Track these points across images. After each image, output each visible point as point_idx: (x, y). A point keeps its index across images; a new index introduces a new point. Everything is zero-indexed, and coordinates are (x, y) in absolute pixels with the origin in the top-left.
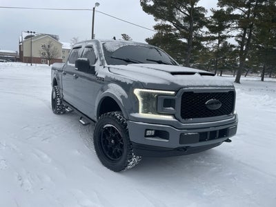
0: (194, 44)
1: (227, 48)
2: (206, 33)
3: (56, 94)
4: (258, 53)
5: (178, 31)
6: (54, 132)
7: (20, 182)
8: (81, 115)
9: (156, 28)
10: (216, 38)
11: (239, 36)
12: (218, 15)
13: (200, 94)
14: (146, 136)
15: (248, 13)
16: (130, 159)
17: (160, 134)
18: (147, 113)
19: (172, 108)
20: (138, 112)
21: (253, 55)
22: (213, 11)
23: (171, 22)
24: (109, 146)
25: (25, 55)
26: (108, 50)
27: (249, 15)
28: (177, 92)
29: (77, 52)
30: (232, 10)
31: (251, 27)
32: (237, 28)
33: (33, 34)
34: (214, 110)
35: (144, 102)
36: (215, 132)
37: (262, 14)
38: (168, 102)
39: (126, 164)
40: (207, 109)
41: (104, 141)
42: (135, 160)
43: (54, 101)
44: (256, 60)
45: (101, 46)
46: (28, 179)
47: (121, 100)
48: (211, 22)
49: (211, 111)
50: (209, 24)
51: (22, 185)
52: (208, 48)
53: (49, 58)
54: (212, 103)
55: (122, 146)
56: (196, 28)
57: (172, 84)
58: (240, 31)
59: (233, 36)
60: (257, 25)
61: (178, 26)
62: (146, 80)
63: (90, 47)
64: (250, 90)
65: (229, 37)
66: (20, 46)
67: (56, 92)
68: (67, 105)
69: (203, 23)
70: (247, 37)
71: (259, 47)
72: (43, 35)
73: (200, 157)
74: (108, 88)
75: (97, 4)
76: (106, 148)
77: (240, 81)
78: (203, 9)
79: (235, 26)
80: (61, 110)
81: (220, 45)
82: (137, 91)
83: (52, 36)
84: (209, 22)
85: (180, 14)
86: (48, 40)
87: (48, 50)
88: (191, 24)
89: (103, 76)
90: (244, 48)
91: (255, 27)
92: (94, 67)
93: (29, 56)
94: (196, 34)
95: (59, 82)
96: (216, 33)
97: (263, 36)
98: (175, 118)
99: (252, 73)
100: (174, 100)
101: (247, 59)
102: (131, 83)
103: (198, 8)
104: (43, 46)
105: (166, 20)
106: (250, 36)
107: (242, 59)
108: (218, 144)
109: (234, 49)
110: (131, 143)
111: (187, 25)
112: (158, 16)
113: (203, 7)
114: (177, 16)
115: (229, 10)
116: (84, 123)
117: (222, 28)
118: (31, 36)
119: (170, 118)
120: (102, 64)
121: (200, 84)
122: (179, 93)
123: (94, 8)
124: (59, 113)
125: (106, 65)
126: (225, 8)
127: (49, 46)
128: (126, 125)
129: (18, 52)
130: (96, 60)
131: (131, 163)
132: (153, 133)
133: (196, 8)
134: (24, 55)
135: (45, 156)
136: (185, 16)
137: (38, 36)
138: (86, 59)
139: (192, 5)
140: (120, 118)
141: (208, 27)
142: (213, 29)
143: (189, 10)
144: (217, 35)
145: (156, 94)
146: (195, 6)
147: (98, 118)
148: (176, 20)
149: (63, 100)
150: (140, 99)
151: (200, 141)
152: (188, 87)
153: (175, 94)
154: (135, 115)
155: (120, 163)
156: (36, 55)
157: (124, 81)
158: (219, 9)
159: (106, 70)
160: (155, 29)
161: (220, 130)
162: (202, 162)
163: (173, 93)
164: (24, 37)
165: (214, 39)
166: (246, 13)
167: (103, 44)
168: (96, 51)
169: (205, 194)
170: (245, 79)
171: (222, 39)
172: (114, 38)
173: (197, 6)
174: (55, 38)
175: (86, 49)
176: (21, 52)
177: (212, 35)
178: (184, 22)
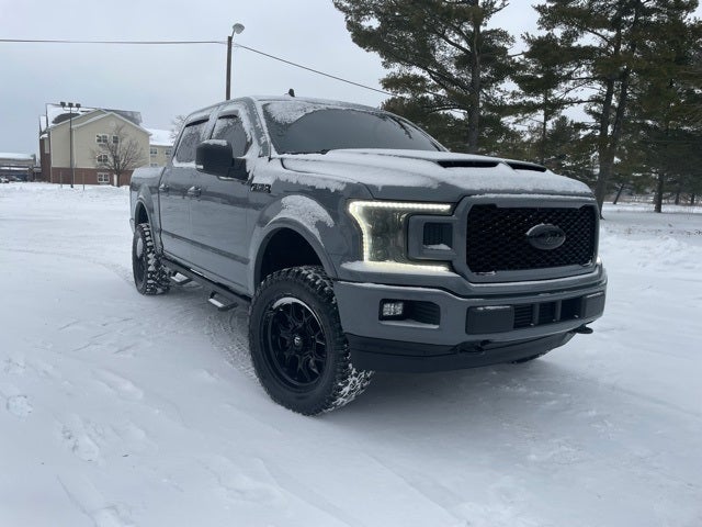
0: (485, 122)
1: (565, 131)
2: (514, 94)
3: (145, 242)
4: (644, 142)
5: (441, 92)
6: (143, 333)
7: (71, 443)
8: (212, 288)
9: (389, 83)
10: (539, 107)
11: (596, 100)
12: (540, 49)
13: (512, 210)
14: (383, 318)
15: (616, 42)
16: (344, 378)
17: (417, 310)
19: (443, 247)
20: (362, 259)
21: (630, 147)
22: (529, 41)
23: (425, 68)
24: (287, 354)
25: (56, 163)
26: (278, 118)
27: (617, 48)
28: (455, 205)
29: (198, 134)
30: (576, 35)
31: (624, 76)
32: (589, 80)
33: (74, 110)
34: (549, 252)
35: (374, 234)
36: (553, 304)
37: (650, 43)
38: (435, 231)
39: (333, 393)
40: (531, 248)
41: (275, 343)
42: (354, 383)
43: (139, 263)
44: (641, 159)
45: (260, 112)
46: (90, 436)
47: (316, 232)
48: (524, 68)
49: (540, 252)
50: (520, 73)
51: (75, 448)
52: (515, 135)
53: (116, 171)
54: (541, 235)
55: (321, 350)
56: (487, 83)
57: (444, 186)
58: (596, 89)
59: (581, 102)
60: (640, 72)
61: (443, 78)
62: (379, 180)
63: (232, 116)
64: (629, 232)
65: (571, 102)
66: (42, 141)
67: (144, 237)
68: (176, 267)
69: (506, 69)
70: (614, 102)
71: (646, 127)
72: (99, 111)
74: (281, 208)
75: (239, 28)
76: (282, 360)
77: (603, 214)
78: (503, 35)
79: (584, 75)
80: (159, 284)
81: (550, 125)
82: (356, 208)
83: (123, 114)
84: (518, 66)
85: (448, 49)
86: (113, 124)
87: (113, 150)
88: (475, 75)
89: (268, 181)
90: (610, 129)
91: (633, 75)
92: (244, 161)
93: (67, 165)
94: (488, 98)
95: (154, 217)
96: (537, 94)
97: (655, 98)
98: (452, 269)
99: (631, 194)
100: (449, 226)
101: (616, 160)
102: (341, 188)
103: (492, 32)
104: (102, 140)
105: (411, 64)
106: (623, 98)
107: (605, 159)
108: (560, 341)
109: (583, 134)
110: (344, 339)
111: (467, 77)
112: (390, 55)
113: (504, 29)
114: (439, 55)
115: (569, 37)
116: (220, 305)
117: (552, 81)
118: (70, 116)
119: (440, 270)
120: (265, 152)
122: (460, 208)
123: (230, 39)
124: (153, 293)
125: (274, 154)
126: (558, 32)
127: (116, 140)
128: (331, 295)
129: (38, 157)
130: (248, 146)
131: (347, 389)
132: (399, 309)
133: (485, 33)
134: (54, 164)
135: (128, 387)
136: (458, 52)
137: (89, 114)
138: (223, 143)
139: (477, 24)
140: (316, 278)
141: (518, 80)
142: (529, 85)
143: (469, 38)
144: (539, 100)
145: (402, 211)
146: (482, 29)
147: (257, 284)
148: (436, 65)
149: (162, 258)
150: (364, 226)
151: (517, 326)
152: (482, 192)
153: (453, 211)
154: (355, 266)
155: (318, 390)
156: (84, 161)
157: (321, 185)
158: (544, 33)
159: (276, 167)
160: (386, 86)
161: (565, 302)
162: (522, 390)
163: (446, 207)
164: (51, 119)
165: (532, 108)
166: (611, 41)
167: (264, 106)
168: (246, 124)
169: (533, 457)
170: (615, 208)
171: (552, 108)
172: (291, 93)
173: (488, 28)
174: (132, 119)
175: (222, 124)
176: (45, 157)
177: (528, 99)
178: (457, 68)
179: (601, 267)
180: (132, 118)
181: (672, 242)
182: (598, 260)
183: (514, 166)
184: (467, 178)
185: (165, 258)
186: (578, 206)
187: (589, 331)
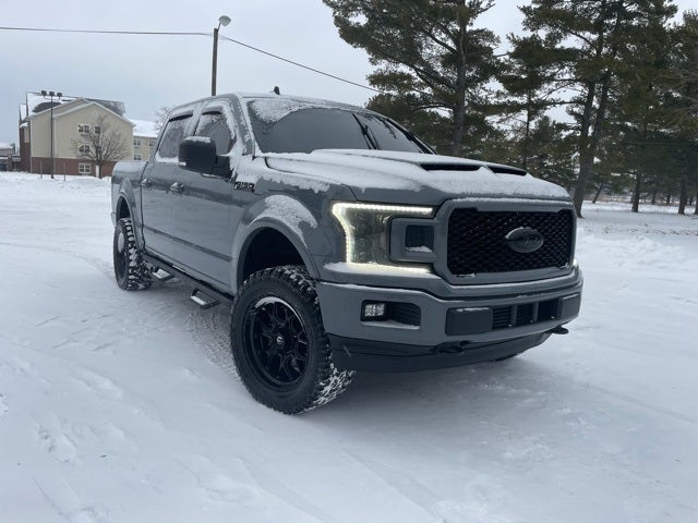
0: (469, 120)
1: (547, 131)
2: (499, 94)
3: (126, 237)
4: (624, 144)
5: (427, 90)
6: (124, 330)
7: (48, 443)
8: (194, 285)
9: (376, 80)
10: (522, 107)
11: (577, 102)
12: (525, 49)
13: (492, 214)
14: (365, 319)
15: (598, 45)
16: (326, 377)
17: (398, 311)
18: (365, 261)
19: (425, 249)
20: (344, 260)
21: (610, 148)
22: (514, 41)
23: (412, 66)
24: (269, 353)
25: (36, 152)
26: (263, 116)
27: (599, 51)
28: (437, 208)
29: (181, 129)
30: (559, 36)
31: (605, 78)
32: (571, 82)
33: (55, 99)
34: (527, 255)
35: (357, 235)
36: (530, 306)
37: (631, 47)
38: (417, 233)
39: (315, 392)
40: (510, 250)
41: (257, 342)
42: (336, 382)
43: (120, 258)
44: (619, 160)
45: (245, 109)
46: (67, 435)
47: (299, 233)
48: (509, 68)
49: (518, 255)
50: (505, 73)
51: (51, 448)
52: (499, 134)
53: (99, 163)
54: (520, 238)
55: (303, 350)
56: (473, 82)
57: (426, 189)
58: (578, 91)
59: (563, 103)
60: (620, 75)
61: (429, 76)
62: (363, 182)
63: (216, 112)
64: (606, 231)
65: (554, 103)
66: (22, 130)
67: (125, 232)
68: (159, 264)
69: (491, 69)
70: (595, 104)
71: (626, 129)
72: (81, 101)
73: (493, 379)
74: (264, 207)
75: (225, 20)
76: (263, 357)
77: (582, 213)
78: (489, 35)
79: (567, 77)
80: (140, 280)
81: (533, 125)
82: (339, 210)
83: (107, 104)
84: (504, 67)
85: (434, 48)
86: (95, 114)
87: (95, 140)
88: (461, 74)
89: (252, 179)
90: (590, 130)
91: (614, 77)
92: (228, 159)
93: (46, 155)
94: (474, 97)
95: (136, 211)
96: (520, 95)
97: (634, 101)
98: (433, 271)
99: (609, 194)
100: (430, 229)
101: (596, 160)
102: (325, 189)
103: (478, 31)
104: (84, 130)
105: (398, 61)
106: (603, 100)
107: (586, 160)
108: (537, 340)
109: (565, 134)
110: (326, 339)
111: (453, 76)
112: (377, 52)
113: (490, 29)
114: (426, 53)
115: (553, 38)
116: (202, 303)
117: (535, 82)
118: (52, 104)
119: (421, 272)
120: (249, 151)
121: (492, 191)
122: (442, 211)
123: (216, 31)
124: (134, 288)
125: (258, 152)
126: (542, 33)
127: (98, 130)
128: (314, 295)
129: (18, 146)
130: (232, 143)
131: (328, 388)
132: (380, 310)
133: (472, 32)
134: (34, 154)
135: (107, 385)
136: (445, 51)
137: (71, 104)
138: (207, 140)
139: (463, 24)
140: (299, 278)
141: (501, 80)
142: (513, 85)
143: (456, 37)
144: (523, 100)
145: (385, 214)
146: (468, 28)
147: (240, 283)
148: (423, 63)
149: (143, 253)
150: (347, 227)
151: (495, 327)
152: (463, 196)
153: (434, 214)
154: (338, 267)
155: (300, 389)
156: (65, 151)
157: (305, 186)
158: (528, 34)
159: (260, 165)
160: (373, 83)
161: (542, 304)
162: (499, 387)
163: (427, 210)
164: (31, 108)
165: (516, 108)
166: (593, 45)
167: (249, 104)
168: (230, 122)
169: (509, 455)
170: (594, 207)
171: (535, 108)
172: (277, 90)
173: (474, 28)
175: (206, 120)
176: (25, 147)
177: (512, 99)
178: (444, 65)
179: (577, 269)
180: (115, 108)
181: (648, 242)
182: (575, 263)
183: (496, 170)
184: (449, 182)
185: (147, 254)
186: (557, 210)
187: (565, 331)
